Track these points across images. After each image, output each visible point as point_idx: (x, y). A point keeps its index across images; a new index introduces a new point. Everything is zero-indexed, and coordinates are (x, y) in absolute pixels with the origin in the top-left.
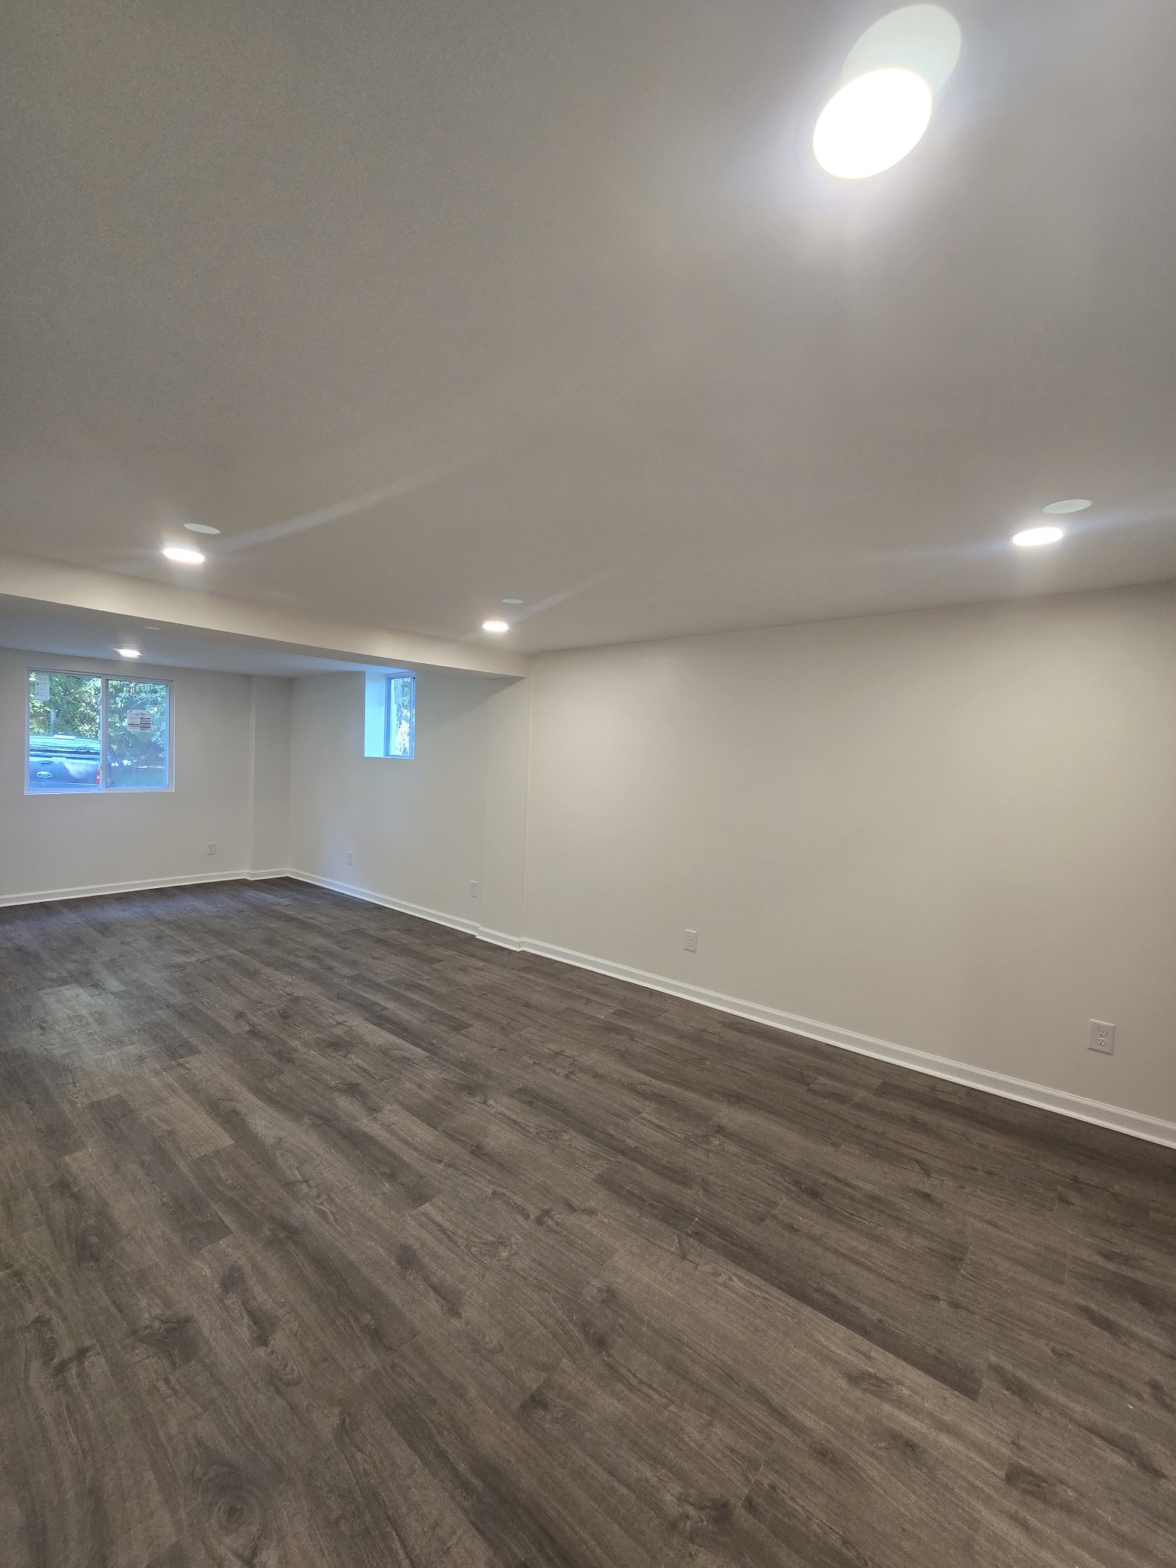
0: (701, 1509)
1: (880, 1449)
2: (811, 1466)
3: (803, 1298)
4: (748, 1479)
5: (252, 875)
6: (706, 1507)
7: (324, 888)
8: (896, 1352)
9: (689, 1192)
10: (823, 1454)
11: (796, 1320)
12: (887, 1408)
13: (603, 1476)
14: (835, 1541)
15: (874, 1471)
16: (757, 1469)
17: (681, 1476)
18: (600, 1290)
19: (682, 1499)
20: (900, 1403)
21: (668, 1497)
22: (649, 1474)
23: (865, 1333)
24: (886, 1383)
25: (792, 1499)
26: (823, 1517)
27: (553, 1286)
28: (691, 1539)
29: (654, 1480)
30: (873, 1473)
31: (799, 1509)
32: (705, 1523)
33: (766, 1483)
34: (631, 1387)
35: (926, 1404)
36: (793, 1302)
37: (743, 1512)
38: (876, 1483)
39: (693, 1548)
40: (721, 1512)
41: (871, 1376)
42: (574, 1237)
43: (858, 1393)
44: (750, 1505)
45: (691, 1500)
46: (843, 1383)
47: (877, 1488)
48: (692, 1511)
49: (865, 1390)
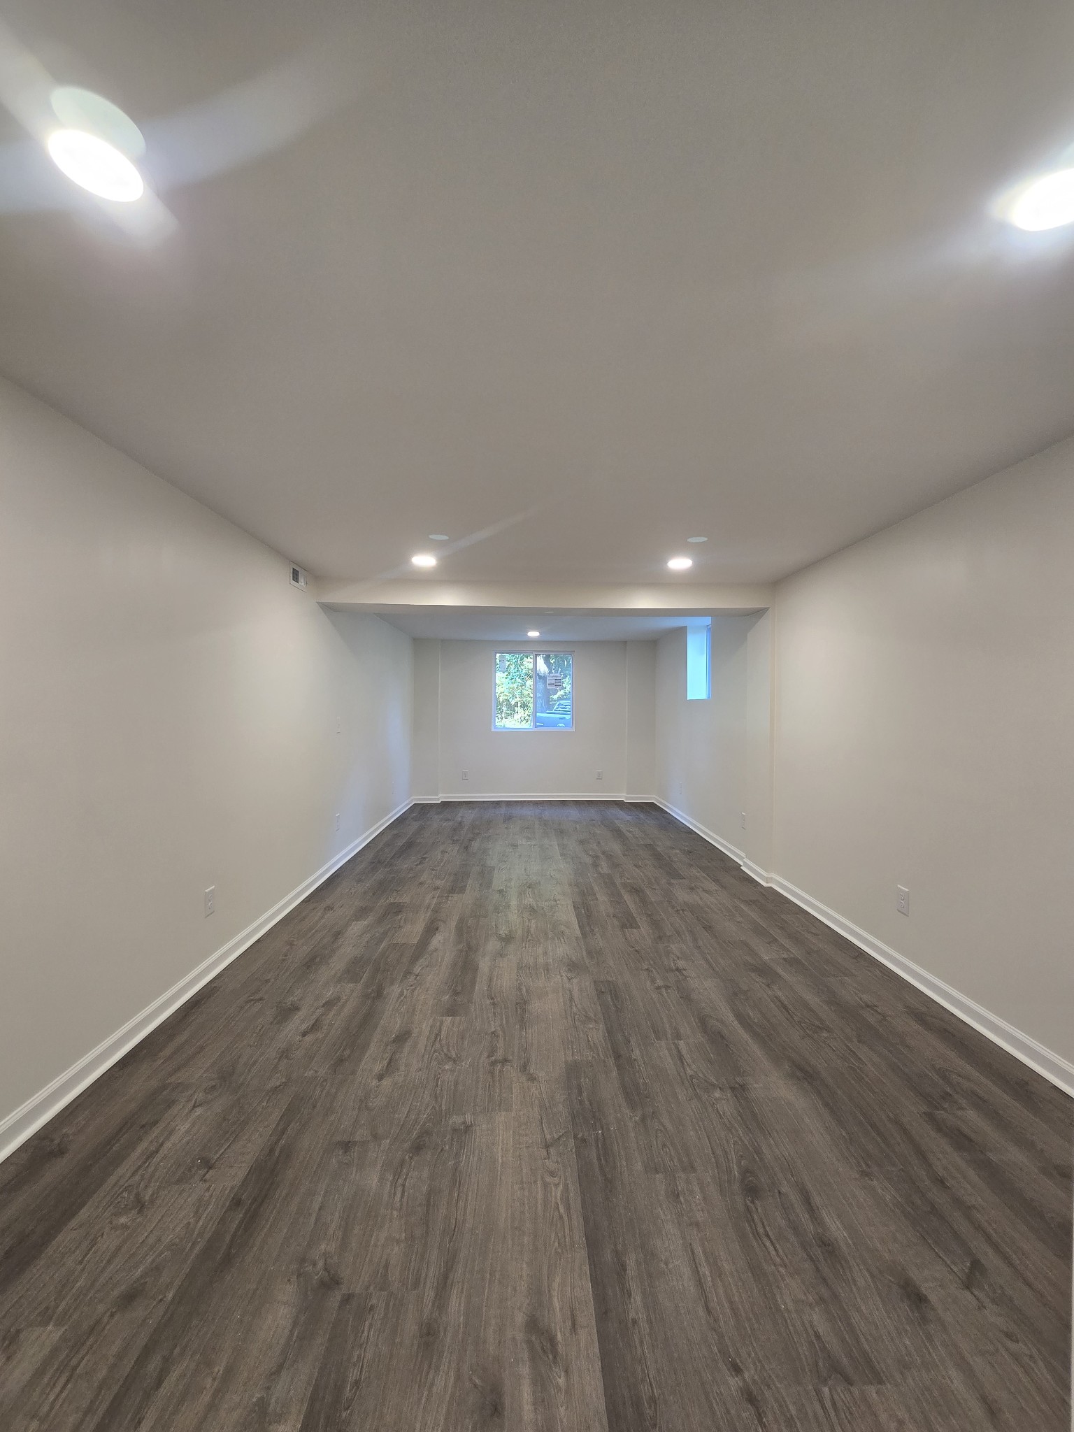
0: (326, 1269)
1: (471, 1380)
2: (410, 1327)
3: (593, 1245)
4: (367, 1288)
5: (627, 798)
6: (329, 1272)
7: (667, 813)
8: (605, 1355)
9: (627, 1112)
10: (429, 1334)
11: (560, 1251)
12: (525, 1370)
13: (316, 1206)
14: (353, 1374)
15: (443, 1381)
16: (381, 1290)
17: (344, 1245)
18: (464, 1123)
19: (326, 1255)
20: (541, 1382)
21: (323, 1247)
22: (333, 1225)
23: (603, 1314)
24: (555, 1358)
25: (371, 1325)
26: (369, 1355)
27: (444, 1102)
28: (299, 1276)
29: (331, 1231)
30: (440, 1383)
31: (366, 1333)
32: (316, 1277)
33: (374, 1301)
34: (394, 1183)
35: (562, 1410)
36: (579, 1237)
37: (339, 1298)
38: (430, 1390)
39: (294, 1279)
40: (331, 1282)
41: (552, 1340)
42: (497, 1085)
43: (520, 1336)
44: (347, 1299)
45: (329, 1260)
46: (520, 1318)
47: (425, 1394)
48: (321, 1264)
49: (529, 1342)
